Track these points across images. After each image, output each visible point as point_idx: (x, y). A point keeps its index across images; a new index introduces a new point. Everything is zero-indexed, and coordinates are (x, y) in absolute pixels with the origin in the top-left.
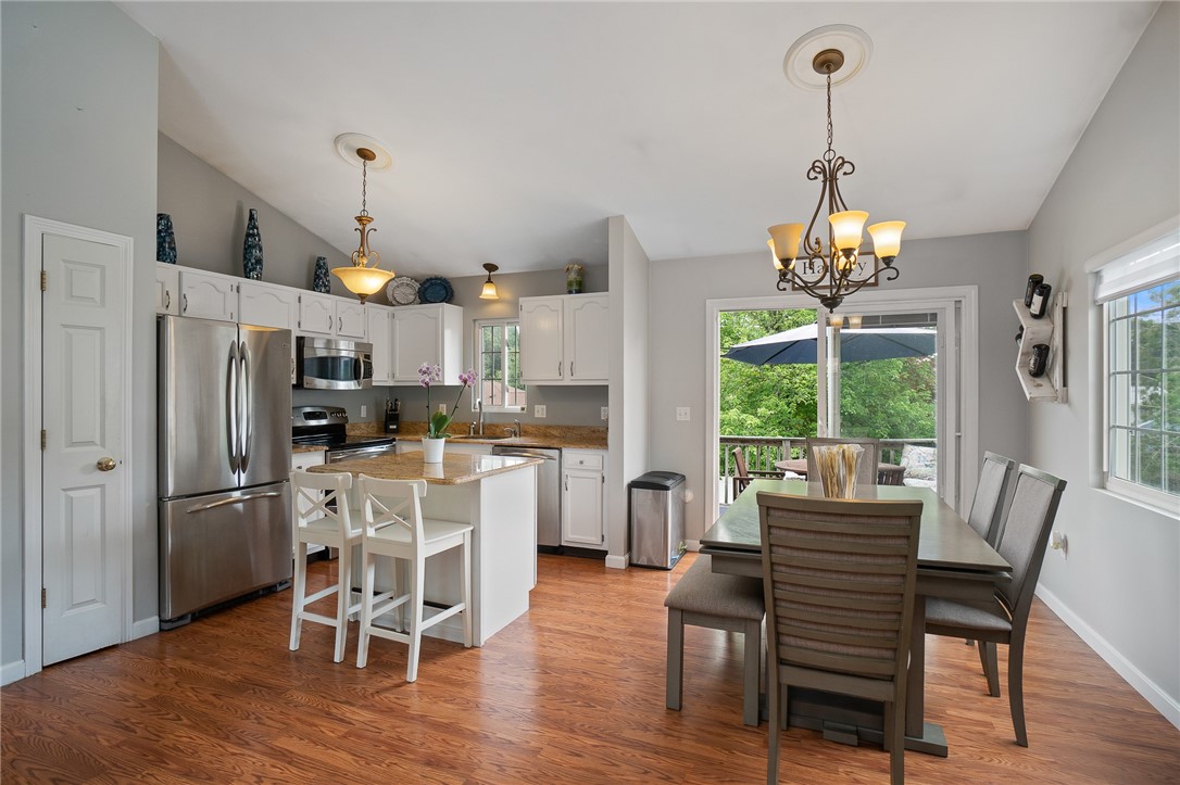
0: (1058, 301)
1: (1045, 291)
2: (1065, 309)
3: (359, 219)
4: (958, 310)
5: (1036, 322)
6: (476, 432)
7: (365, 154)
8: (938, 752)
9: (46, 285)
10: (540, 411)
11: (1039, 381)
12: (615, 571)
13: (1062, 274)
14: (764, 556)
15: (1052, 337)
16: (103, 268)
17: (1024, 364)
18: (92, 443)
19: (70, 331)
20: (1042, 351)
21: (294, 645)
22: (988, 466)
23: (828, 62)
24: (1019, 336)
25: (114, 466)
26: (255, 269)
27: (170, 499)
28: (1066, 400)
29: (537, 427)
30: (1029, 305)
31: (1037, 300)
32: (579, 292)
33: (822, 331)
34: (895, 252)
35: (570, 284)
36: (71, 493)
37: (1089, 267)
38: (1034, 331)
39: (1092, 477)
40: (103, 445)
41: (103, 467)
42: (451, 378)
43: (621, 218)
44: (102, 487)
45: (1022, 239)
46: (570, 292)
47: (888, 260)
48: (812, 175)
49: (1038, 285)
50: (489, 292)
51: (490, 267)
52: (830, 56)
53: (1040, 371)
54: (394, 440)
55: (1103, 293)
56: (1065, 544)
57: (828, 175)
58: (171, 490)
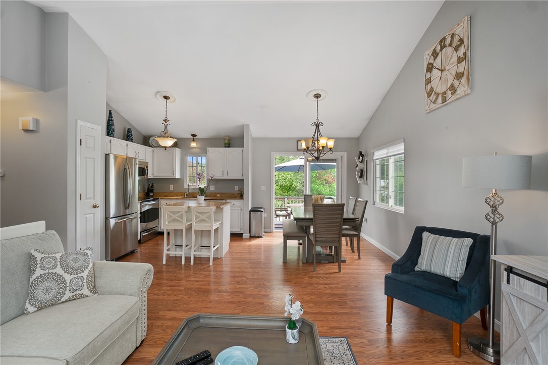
0: (366, 158)
1: (363, 156)
2: (367, 161)
3: (165, 121)
4: (342, 158)
5: (361, 163)
6: (187, 195)
7: (166, 98)
8: (345, 261)
9: (82, 144)
10: (212, 188)
11: (361, 179)
12: (246, 239)
13: (366, 152)
14: (314, 220)
15: (364, 168)
16: (95, 138)
17: (358, 175)
18: (91, 198)
19: (87, 159)
20: (362, 171)
21: (164, 262)
22: (350, 201)
23: (317, 96)
24: (357, 167)
25: (99, 206)
26: (112, 133)
27: (112, 218)
28: (367, 184)
29: (212, 193)
30: (359, 159)
31: (361, 158)
32: (229, 147)
33: (306, 163)
34: (332, 147)
35: (225, 144)
36: (86, 216)
37: (372, 151)
38: (360, 166)
39: (372, 203)
40: (94, 199)
41: (95, 207)
42: (178, 176)
43: (248, 125)
44: (94, 213)
45: (357, 140)
46: (226, 147)
47: (331, 149)
48: (313, 125)
49: (361, 154)
50: (193, 144)
51: (194, 136)
52: (318, 95)
53: (361, 176)
54: (158, 199)
55: (374, 158)
56: (366, 220)
57: (317, 126)
58: (112, 215)
